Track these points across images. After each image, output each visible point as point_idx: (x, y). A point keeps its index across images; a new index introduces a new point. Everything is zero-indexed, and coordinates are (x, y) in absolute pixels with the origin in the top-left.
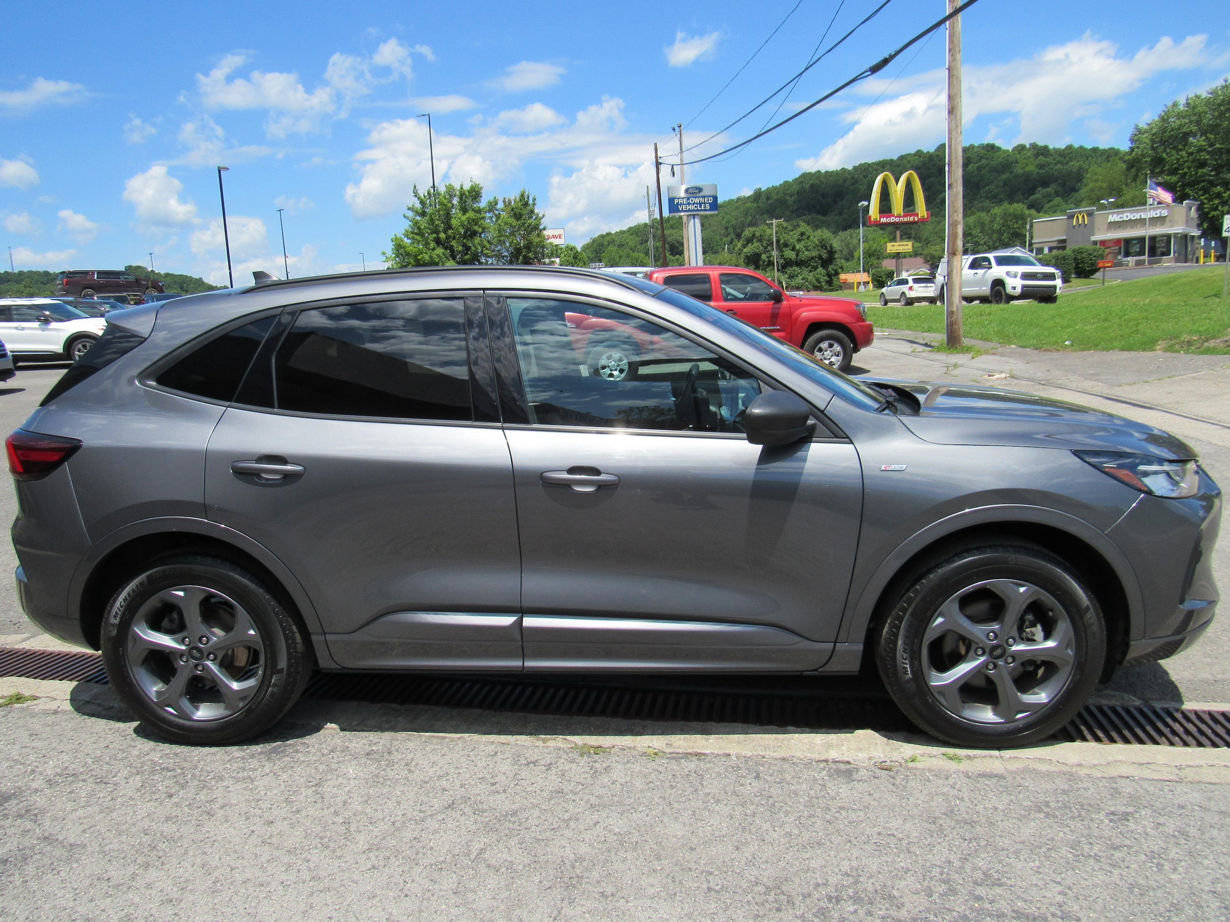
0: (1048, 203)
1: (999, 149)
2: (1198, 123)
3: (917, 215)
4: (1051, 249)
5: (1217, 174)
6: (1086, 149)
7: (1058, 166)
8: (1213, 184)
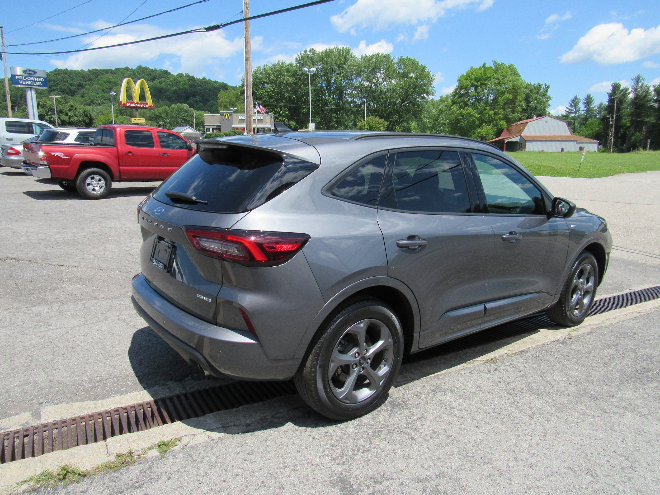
0: (196, 105)
1: (170, 74)
2: (269, 77)
3: (147, 104)
4: (213, 130)
5: (277, 103)
6: (212, 81)
7: (200, 87)
8: (275, 107)
